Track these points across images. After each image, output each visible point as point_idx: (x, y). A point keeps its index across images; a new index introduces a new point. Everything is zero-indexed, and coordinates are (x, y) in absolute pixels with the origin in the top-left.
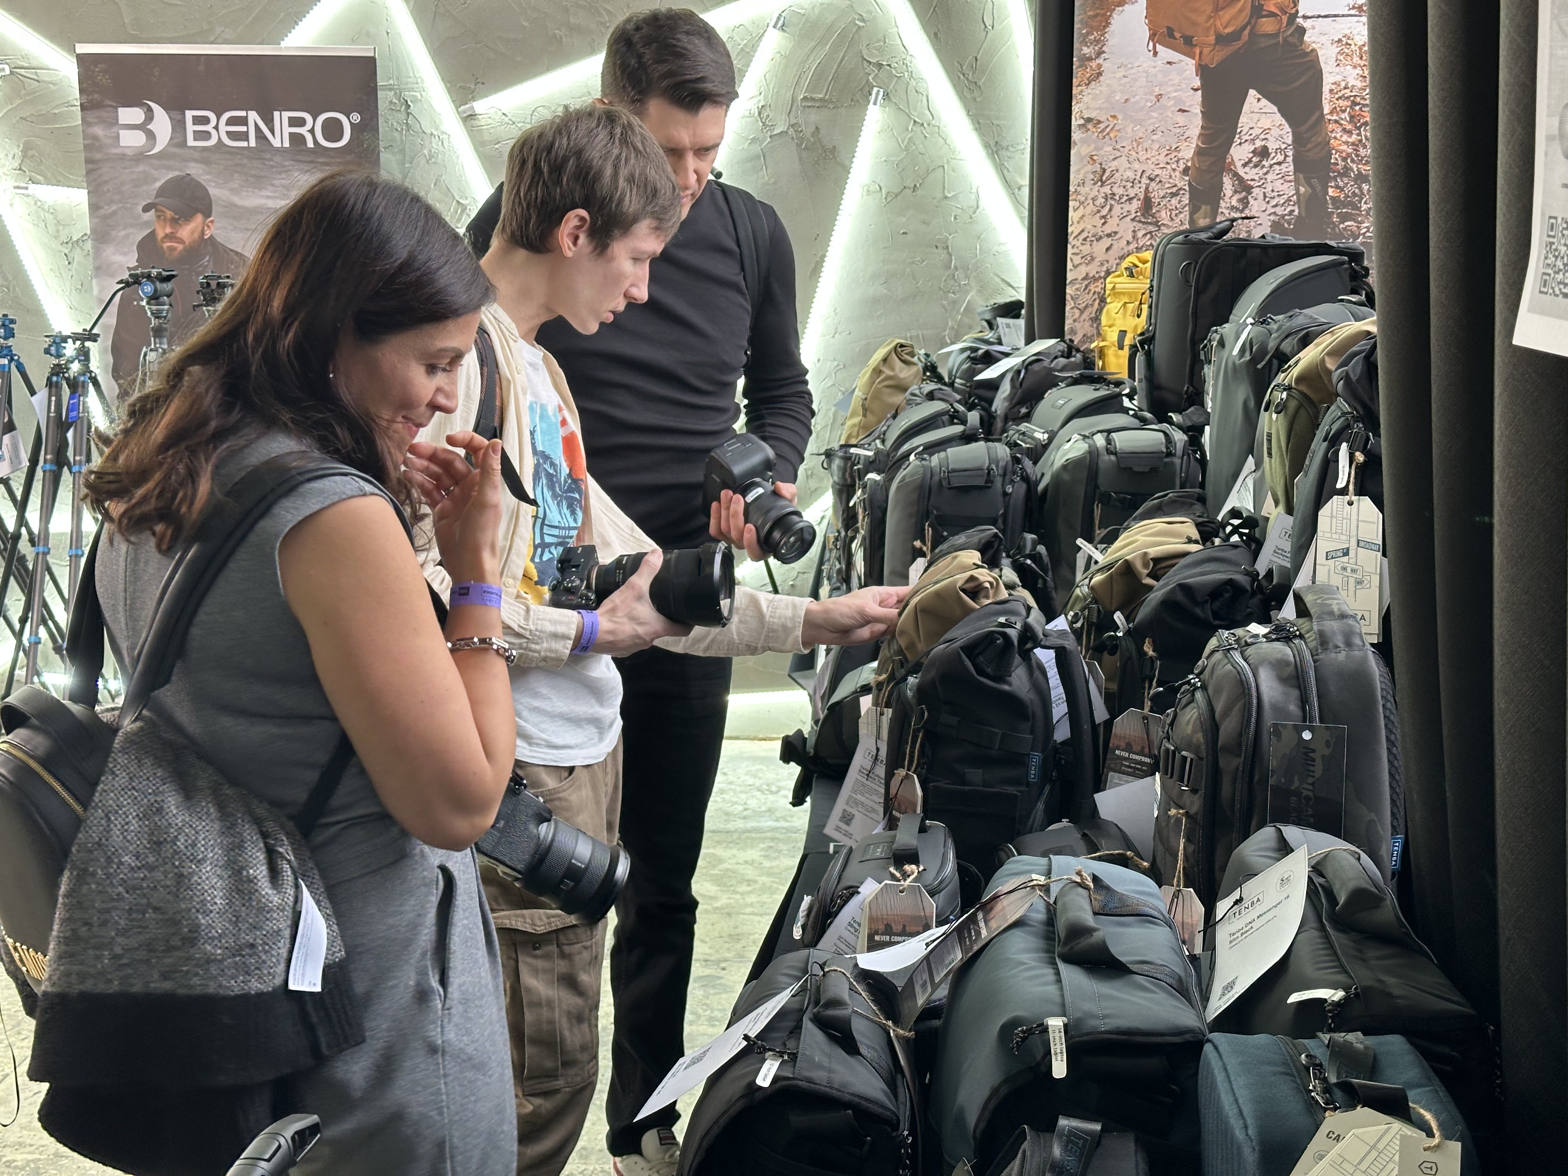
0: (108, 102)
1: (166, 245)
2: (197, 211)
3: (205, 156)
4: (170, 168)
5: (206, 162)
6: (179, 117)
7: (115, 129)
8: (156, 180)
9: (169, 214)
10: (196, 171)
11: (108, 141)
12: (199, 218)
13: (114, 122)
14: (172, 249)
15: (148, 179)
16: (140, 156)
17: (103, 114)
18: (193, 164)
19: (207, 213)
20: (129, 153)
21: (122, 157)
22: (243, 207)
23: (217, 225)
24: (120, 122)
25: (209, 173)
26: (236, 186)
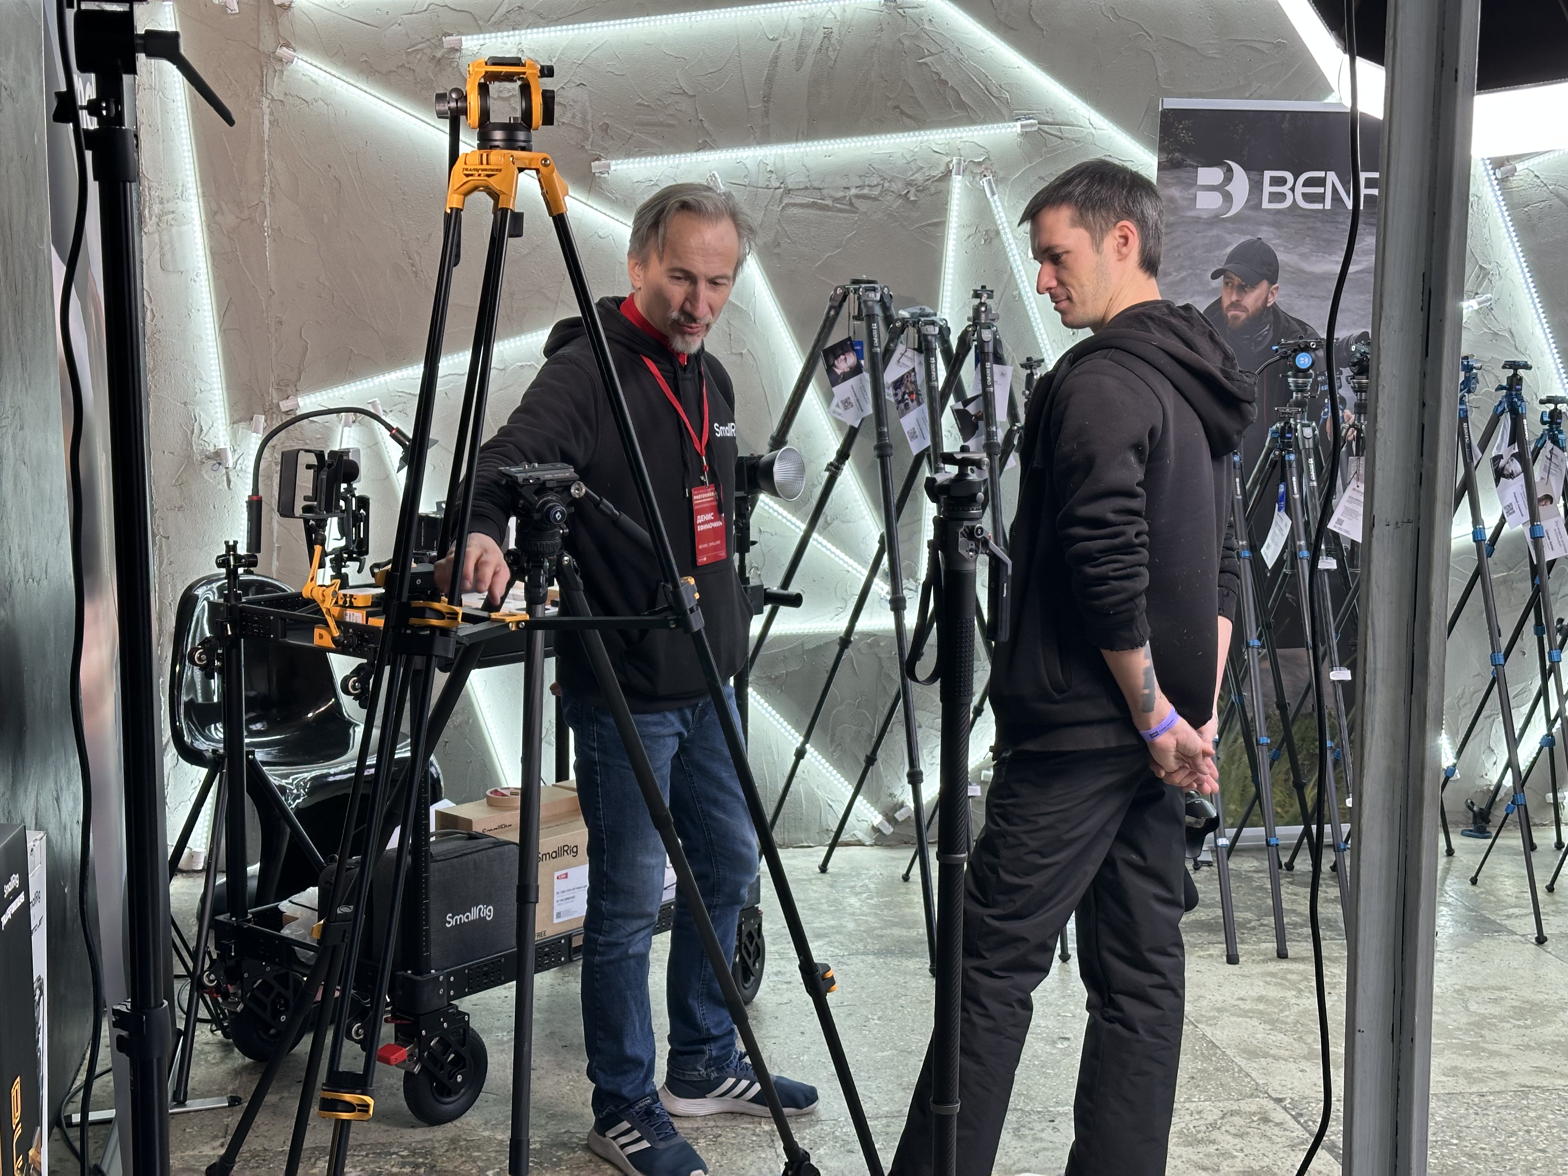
0: (1189, 162)
1: (1230, 314)
2: (1264, 277)
3: (1278, 219)
4: (1243, 232)
5: (1277, 225)
6: (1257, 178)
7: (1192, 191)
8: (1228, 245)
9: (1237, 280)
10: (1267, 235)
11: (1185, 203)
12: (1265, 284)
13: (1192, 183)
14: (1236, 318)
15: (1220, 243)
16: (1215, 220)
17: (1182, 173)
18: (1265, 228)
19: (1273, 280)
20: (1205, 216)
21: (1197, 220)
22: (1311, 273)
23: (1281, 292)
24: (1199, 183)
25: (1280, 237)
26: (1307, 250)
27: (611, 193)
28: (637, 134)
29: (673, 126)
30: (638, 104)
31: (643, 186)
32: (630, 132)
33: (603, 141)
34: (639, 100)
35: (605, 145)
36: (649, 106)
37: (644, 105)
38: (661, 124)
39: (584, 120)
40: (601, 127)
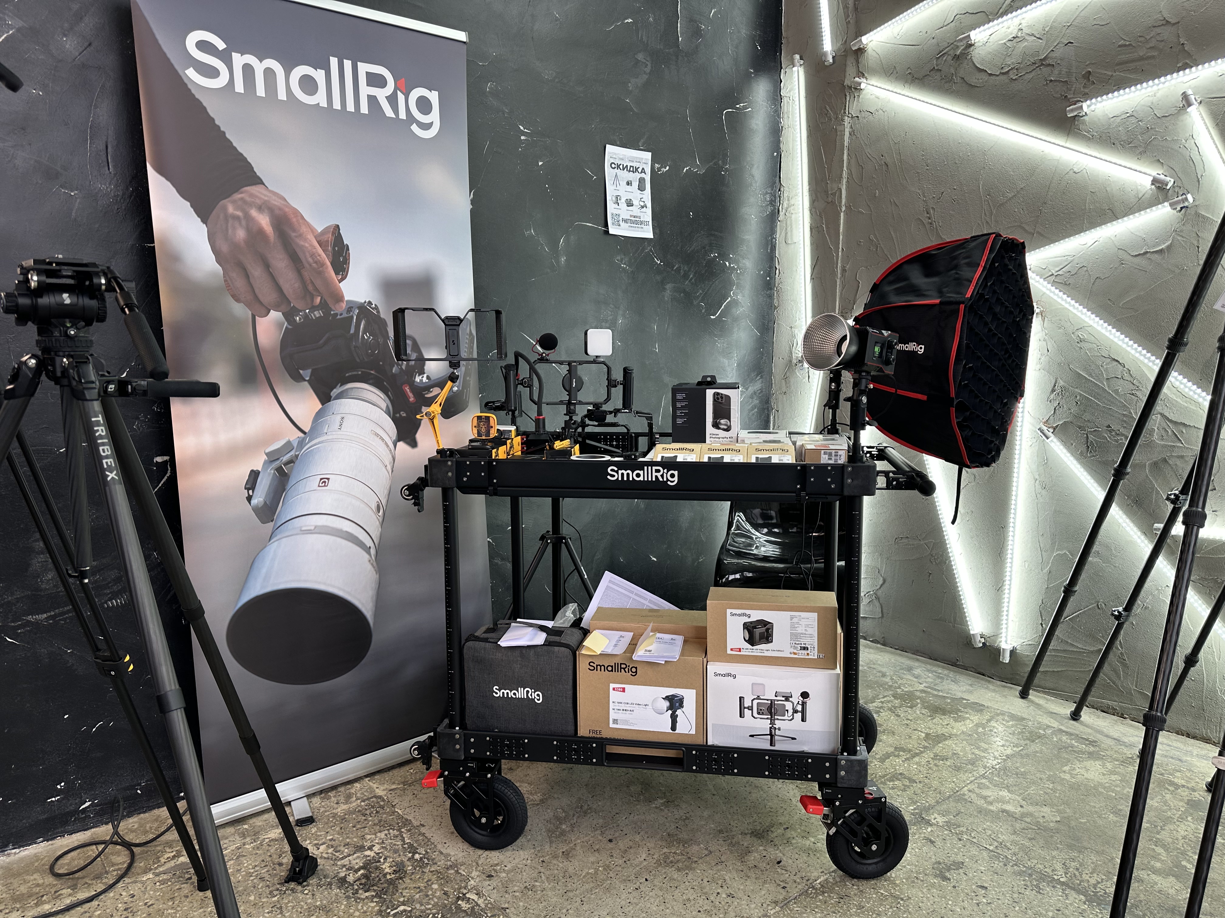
27: (1088, 132)
28: (1117, 73)
29: (1153, 57)
30: (1120, 46)
31: (1118, 120)
32: (1110, 73)
33: (1084, 87)
34: (1122, 42)
35: (1086, 91)
36: (1130, 45)
37: (1125, 45)
38: (1141, 59)
39: (1069, 73)
40: (1084, 76)
